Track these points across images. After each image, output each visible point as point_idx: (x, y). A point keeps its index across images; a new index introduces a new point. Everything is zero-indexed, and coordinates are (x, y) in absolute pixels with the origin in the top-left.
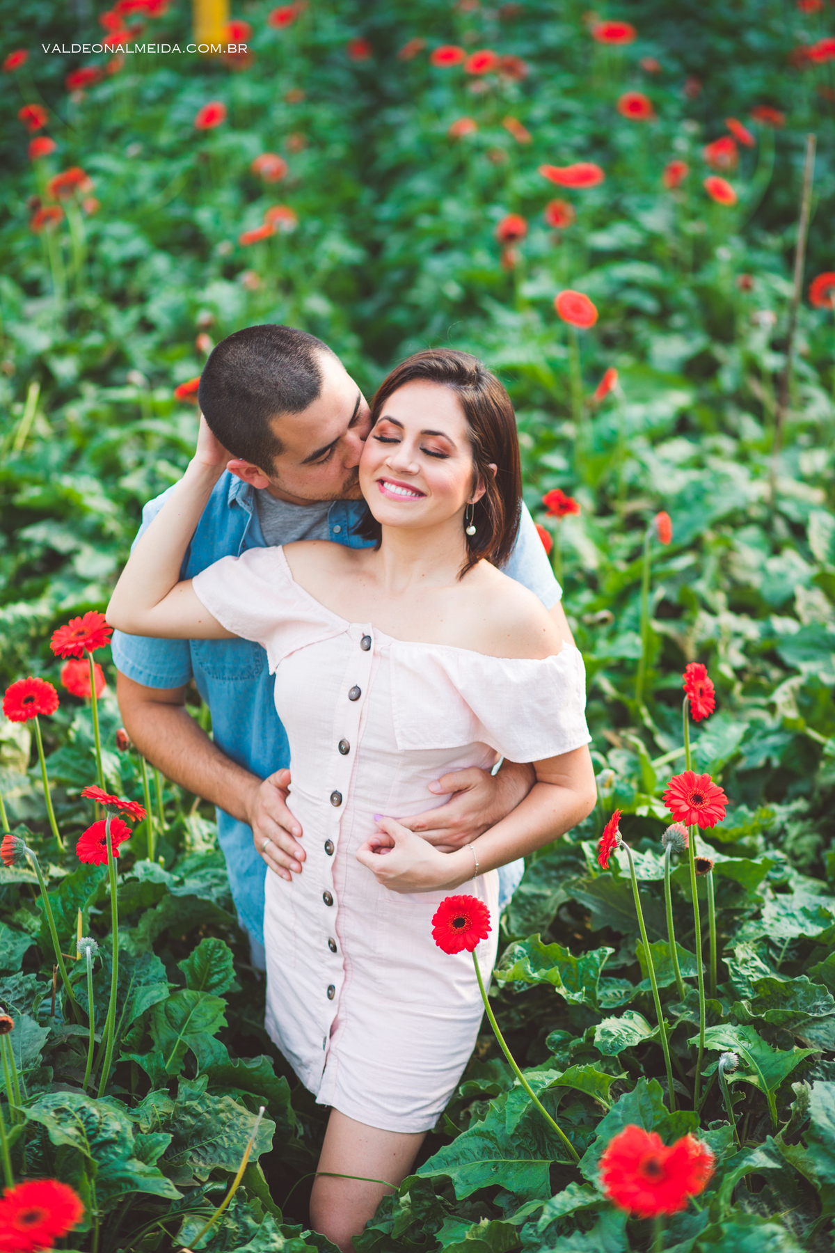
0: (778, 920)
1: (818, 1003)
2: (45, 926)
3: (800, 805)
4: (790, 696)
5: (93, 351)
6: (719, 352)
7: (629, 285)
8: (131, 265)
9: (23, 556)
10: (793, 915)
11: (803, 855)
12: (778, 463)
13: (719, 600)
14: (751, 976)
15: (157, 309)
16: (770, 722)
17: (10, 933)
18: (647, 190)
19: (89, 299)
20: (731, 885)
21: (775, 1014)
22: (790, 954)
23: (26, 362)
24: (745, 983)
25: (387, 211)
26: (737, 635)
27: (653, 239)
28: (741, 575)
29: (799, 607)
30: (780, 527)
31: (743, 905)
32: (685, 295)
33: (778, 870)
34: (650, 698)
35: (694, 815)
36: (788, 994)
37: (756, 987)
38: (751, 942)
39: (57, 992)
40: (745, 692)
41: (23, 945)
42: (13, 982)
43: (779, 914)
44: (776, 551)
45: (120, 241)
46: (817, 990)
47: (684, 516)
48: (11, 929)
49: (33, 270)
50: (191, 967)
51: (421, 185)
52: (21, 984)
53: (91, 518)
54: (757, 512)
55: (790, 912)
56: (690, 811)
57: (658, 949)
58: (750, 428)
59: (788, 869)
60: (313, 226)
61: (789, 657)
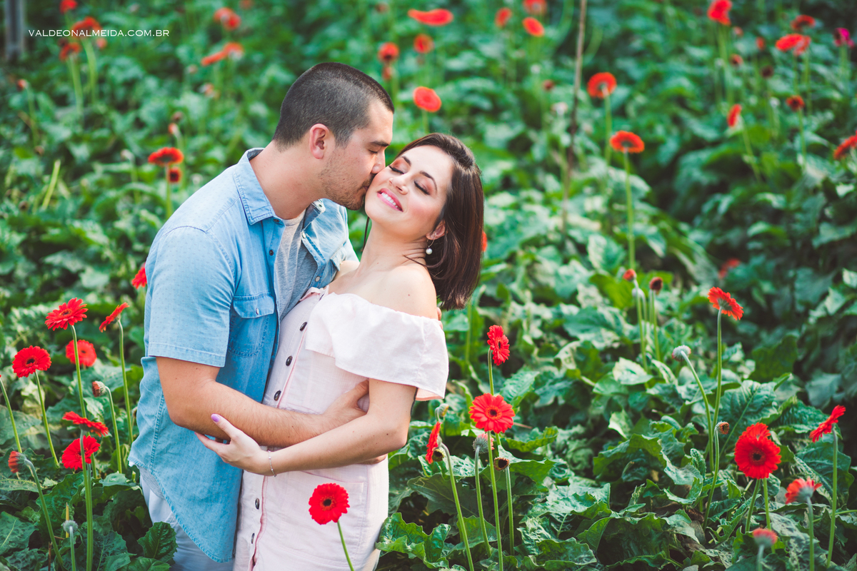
0: (558, 503)
1: (582, 556)
2: (43, 518)
3: (578, 429)
4: (570, 354)
5: (102, 141)
6: (532, 135)
7: (472, 92)
8: (130, 84)
9: (47, 276)
10: (568, 499)
11: (579, 462)
12: (569, 205)
13: (527, 295)
14: (538, 540)
15: (147, 113)
16: (558, 374)
17: (21, 524)
18: (487, 30)
19: (100, 107)
20: (525, 480)
21: (552, 564)
22: (566, 527)
23: (54, 148)
24: (533, 545)
25: (311, 49)
26: (537, 317)
27: (491, 61)
28: (542, 279)
29: (580, 298)
30: (570, 246)
31: (533, 493)
32: (510, 98)
33: (561, 472)
34: (476, 360)
35: (491, 424)
36: (562, 551)
37: (540, 547)
38: (538, 517)
39: (52, 562)
40: (540, 355)
41: (29, 531)
42: (22, 555)
43: (558, 499)
44: (566, 261)
45: (122, 69)
46: (582, 547)
47: (503, 240)
48: (22, 521)
49: (62, 88)
50: (147, 543)
51: (334, 31)
52: (27, 556)
53: (93, 248)
54: (553, 237)
55: (566, 497)
56: (488, 421)
57: (470, 522)
58: (551, 182)
59: (568, 471)
60: (257, 57)
61: (572, 331)
